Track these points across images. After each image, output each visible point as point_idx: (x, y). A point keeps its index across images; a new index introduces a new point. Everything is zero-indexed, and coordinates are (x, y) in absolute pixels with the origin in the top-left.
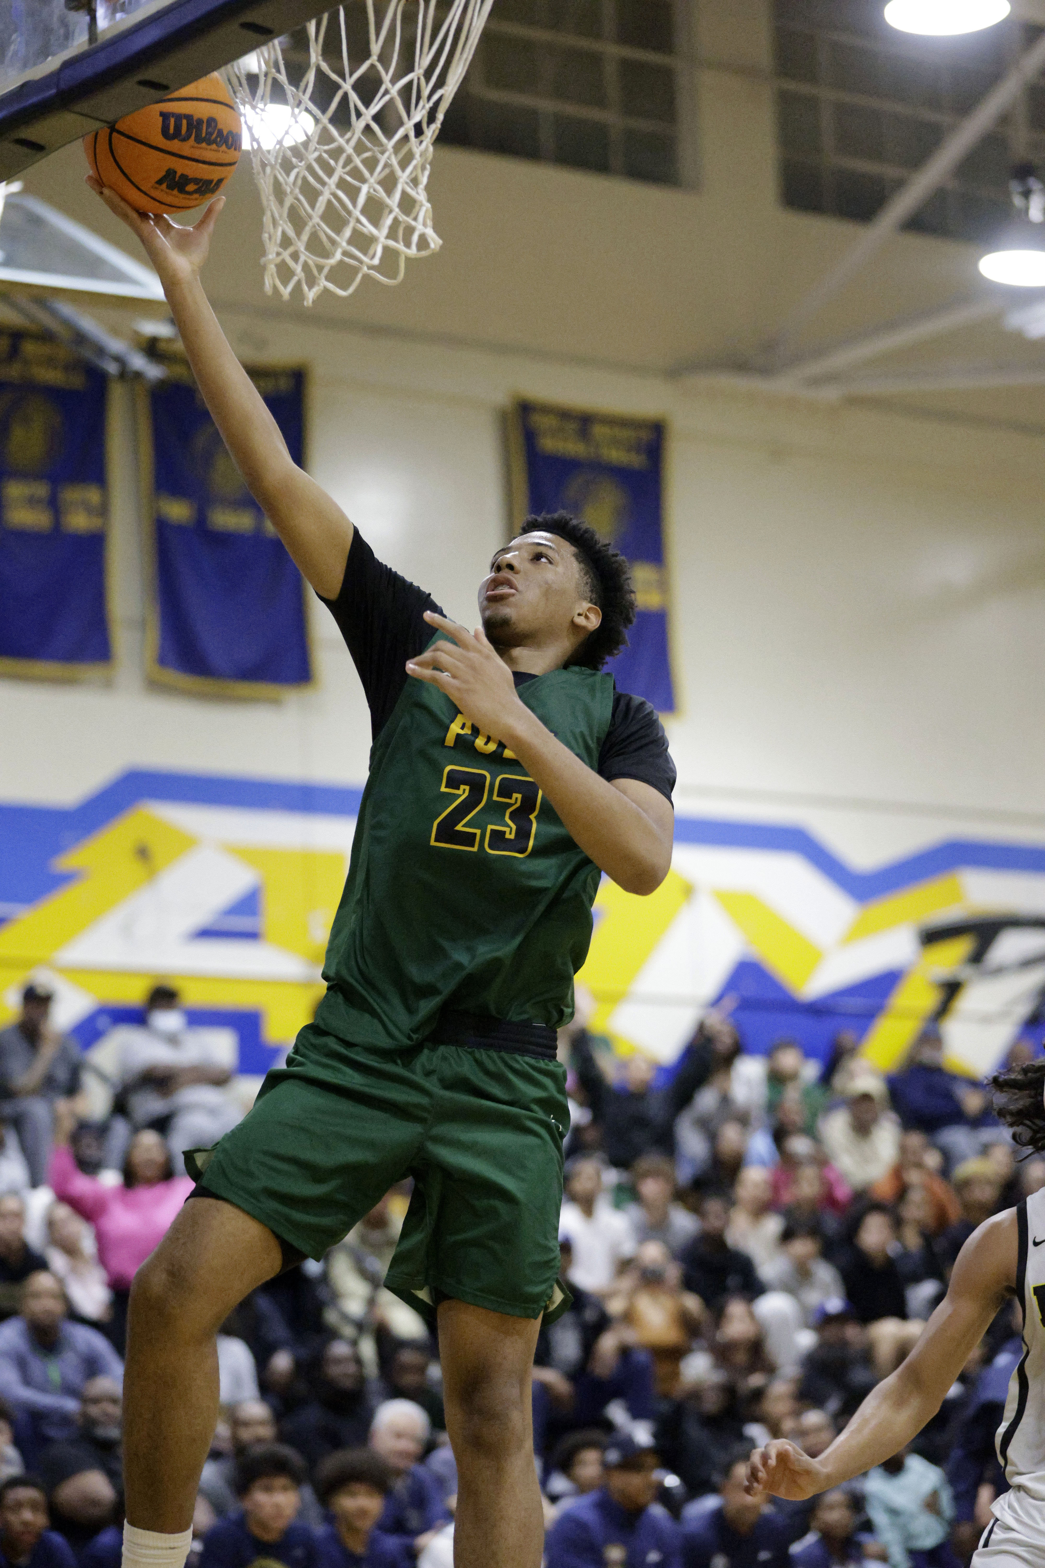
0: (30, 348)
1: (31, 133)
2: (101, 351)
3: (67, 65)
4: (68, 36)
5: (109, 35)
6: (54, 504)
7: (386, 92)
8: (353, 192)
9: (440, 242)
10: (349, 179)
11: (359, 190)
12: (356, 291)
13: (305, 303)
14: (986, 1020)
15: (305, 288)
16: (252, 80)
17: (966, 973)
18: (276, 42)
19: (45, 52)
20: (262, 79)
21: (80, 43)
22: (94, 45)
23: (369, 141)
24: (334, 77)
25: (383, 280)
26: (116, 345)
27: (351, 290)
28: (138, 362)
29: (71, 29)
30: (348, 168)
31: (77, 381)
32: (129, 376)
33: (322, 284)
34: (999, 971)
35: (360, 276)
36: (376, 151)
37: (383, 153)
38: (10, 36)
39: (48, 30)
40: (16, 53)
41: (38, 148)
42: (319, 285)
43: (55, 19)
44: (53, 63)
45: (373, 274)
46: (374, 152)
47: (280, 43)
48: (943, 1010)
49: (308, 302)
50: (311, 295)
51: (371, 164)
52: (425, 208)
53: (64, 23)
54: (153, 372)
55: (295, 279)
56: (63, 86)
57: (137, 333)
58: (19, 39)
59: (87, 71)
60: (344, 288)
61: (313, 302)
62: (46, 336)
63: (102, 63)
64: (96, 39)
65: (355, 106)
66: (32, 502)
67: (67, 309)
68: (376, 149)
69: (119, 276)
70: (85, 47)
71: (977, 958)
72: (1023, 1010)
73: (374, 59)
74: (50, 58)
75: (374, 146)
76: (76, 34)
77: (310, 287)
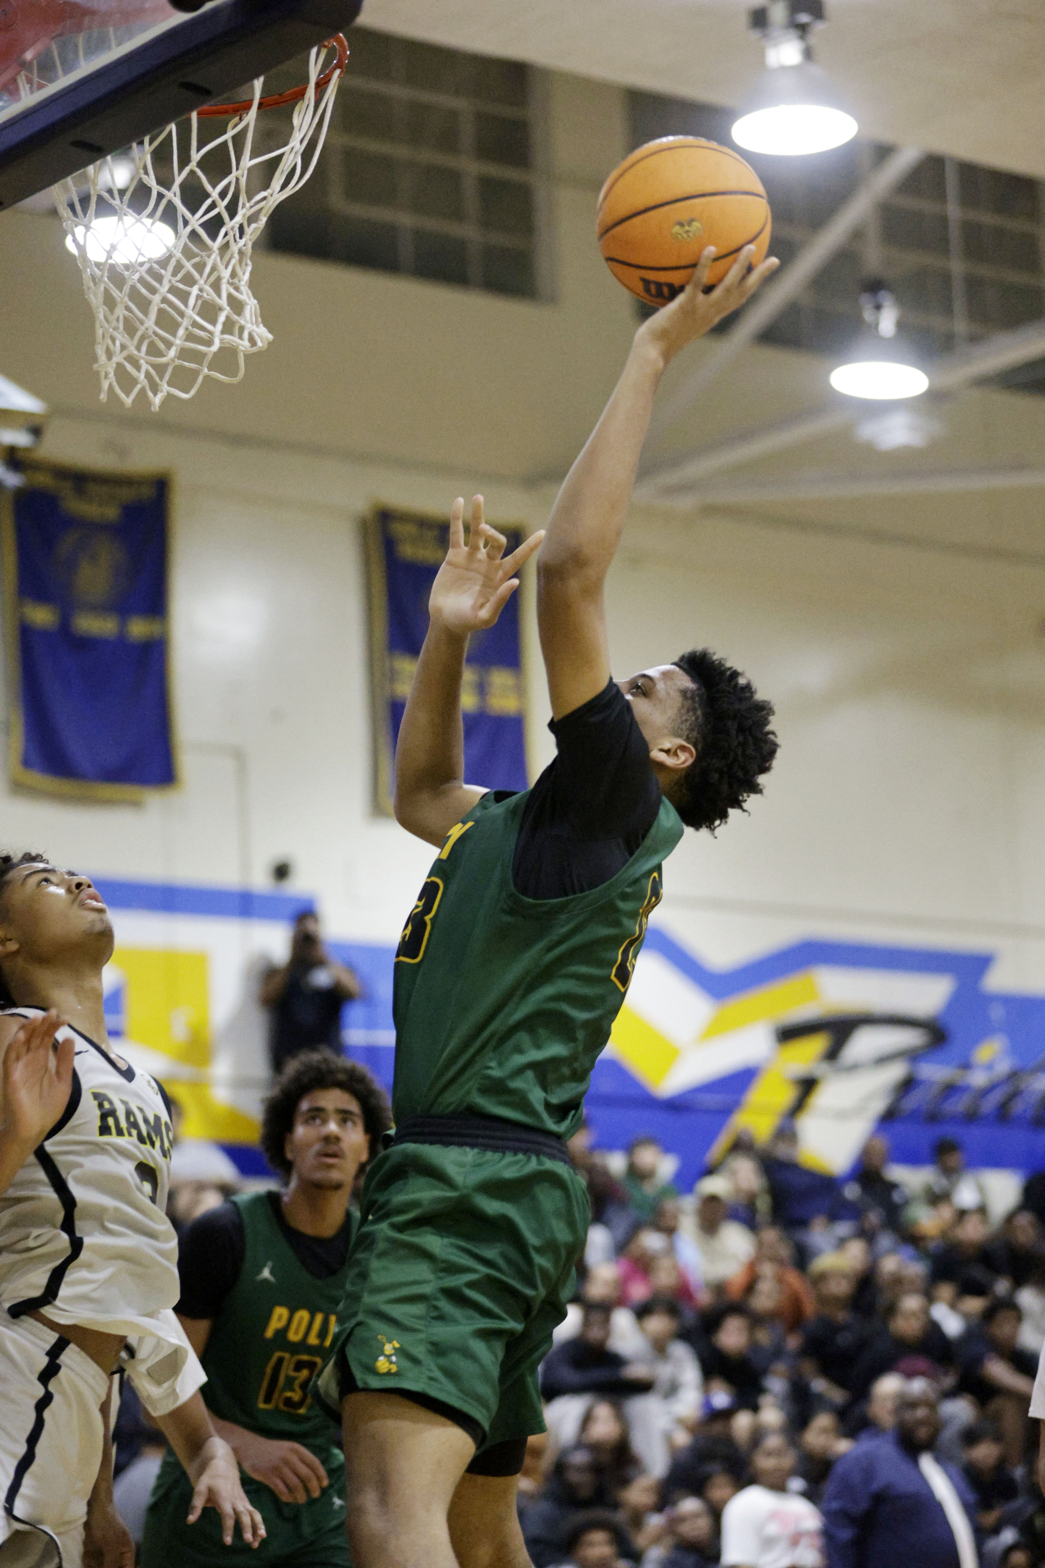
7: (213, 206)
8: (184, 297)
9: (270, 337)
10: (181, 286)
11: (188, 294)
12: (199, 391)
13: (152, 409)
14: (842, 1115)
15: (150, 394)
17: (821, 1069)
23: (196, 247)
25: (220, 378)
27: (193, 392)
30: (180, 276)
33: (165, 390)
34: (854, 1068)
35: (200, 379)
36: (204, 255)
37: (209, 256)
42: (162, 391)
45: (214, 375)
46: (202, 257)
48: (798, 1107)
49: (154, 407)
50: (157, 400)
51: (199, 268)
52: (251, 304)
55: (139, 387)
60: (186, 391)
61: (159, 407)
65: (183, 217)
68: (204, 254)
71: (832, 1054)
72: (879, 1106)
73: (195, 166)
75: (202, 251)
77: (155, 394)
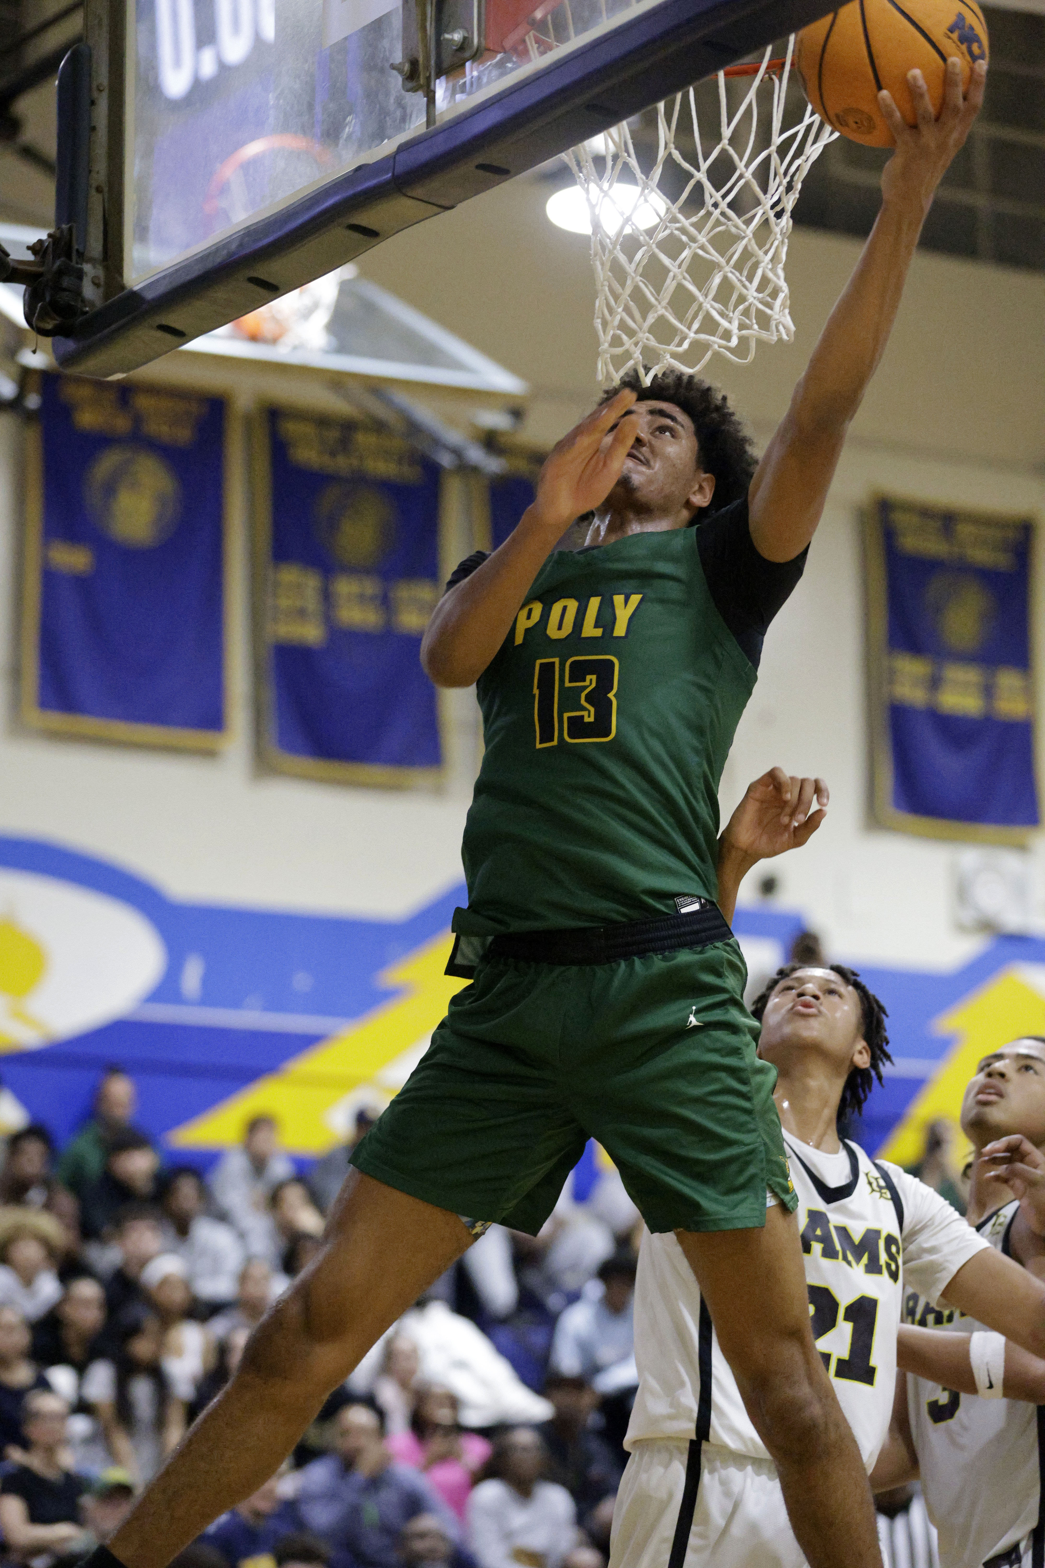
0: (363, 439)
1: (363, 219)
2: (436, 442)
3: (403, 148)
4: (404, 119)
5: (448, 117)
6: (386, 603)
7: (741, 177)
12: (705, 368)
15: (642, 371)
16: (599, 161)
18: (624, 123)
19: (380, 135)
20: (610, 163)
21: (417, 126)
22: (432, 128)
24: (686, 166)
25: (734, 359)
26: (454, 436)
27: (700, 367)
28: (476, 455)
29: (408, 111)
31: (410, 474)
32: (466, 469)
35: (709, 354)
38: (345, 119)
39: (384, 113)
40: (349, 136)
41: (371, 234)
43: (392, 100)
44: (388, 147)
45: (723, 352)
47: (628, 124)
53: (400, 104)
54: (493, 465)
55: (631, 362)
56: (399, 169)
57: (474, 426)
58: (354, 121)
59: (424, 155)
62: (379, 427)
63: (440, 146)
64: (435, 122)
66: (362, 598)
67: (402, 398)
69: (456, 365)
70: (423, 130)
73: (725, 141)
74: (386, 141)
76: (414, 116)
